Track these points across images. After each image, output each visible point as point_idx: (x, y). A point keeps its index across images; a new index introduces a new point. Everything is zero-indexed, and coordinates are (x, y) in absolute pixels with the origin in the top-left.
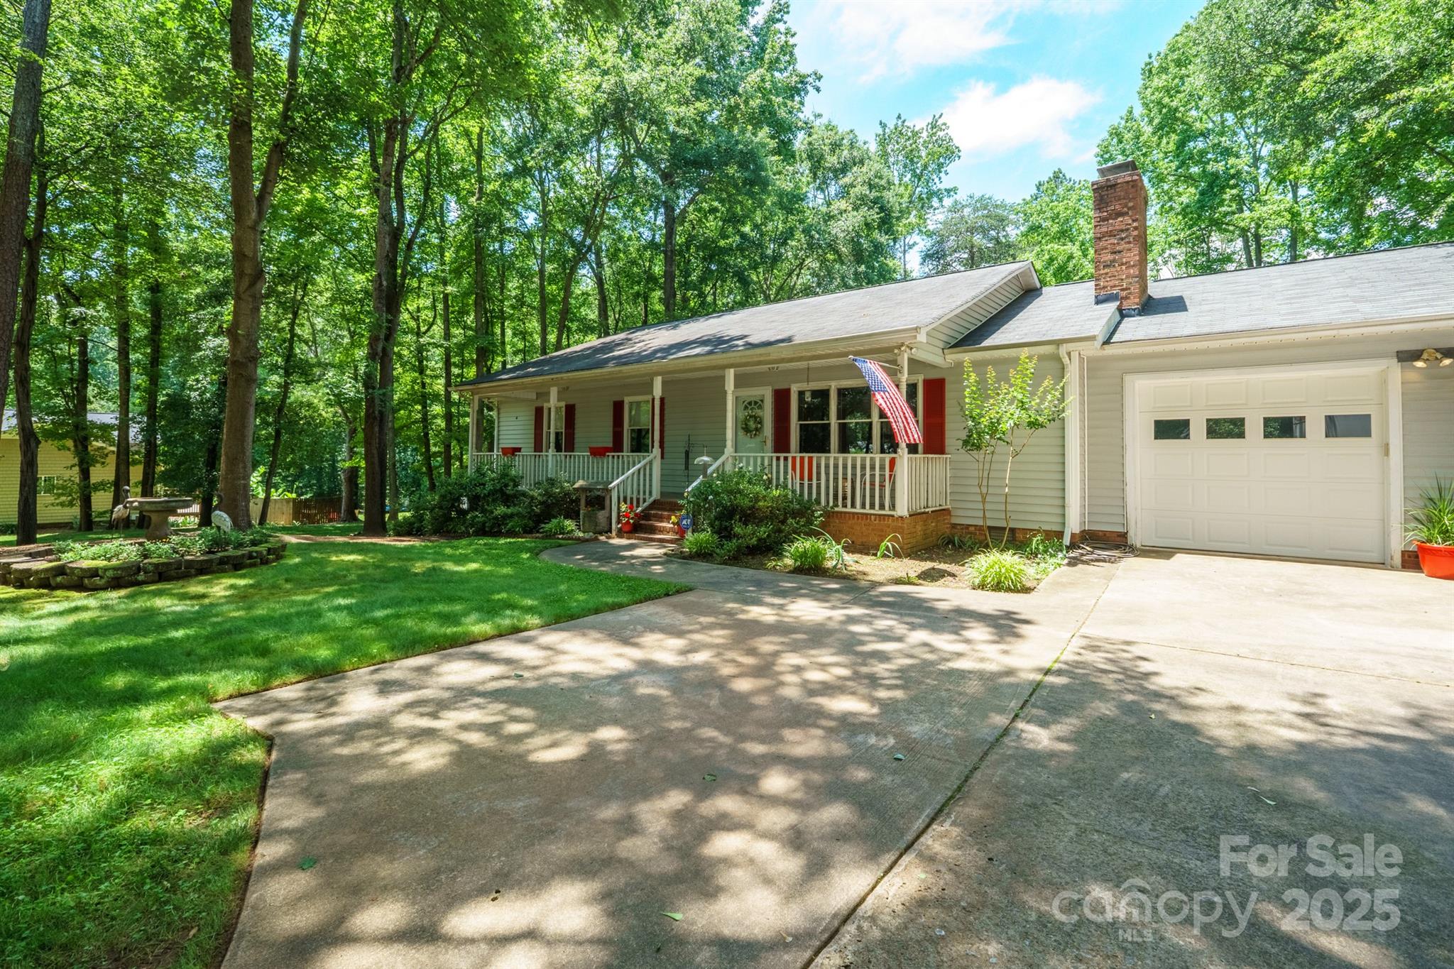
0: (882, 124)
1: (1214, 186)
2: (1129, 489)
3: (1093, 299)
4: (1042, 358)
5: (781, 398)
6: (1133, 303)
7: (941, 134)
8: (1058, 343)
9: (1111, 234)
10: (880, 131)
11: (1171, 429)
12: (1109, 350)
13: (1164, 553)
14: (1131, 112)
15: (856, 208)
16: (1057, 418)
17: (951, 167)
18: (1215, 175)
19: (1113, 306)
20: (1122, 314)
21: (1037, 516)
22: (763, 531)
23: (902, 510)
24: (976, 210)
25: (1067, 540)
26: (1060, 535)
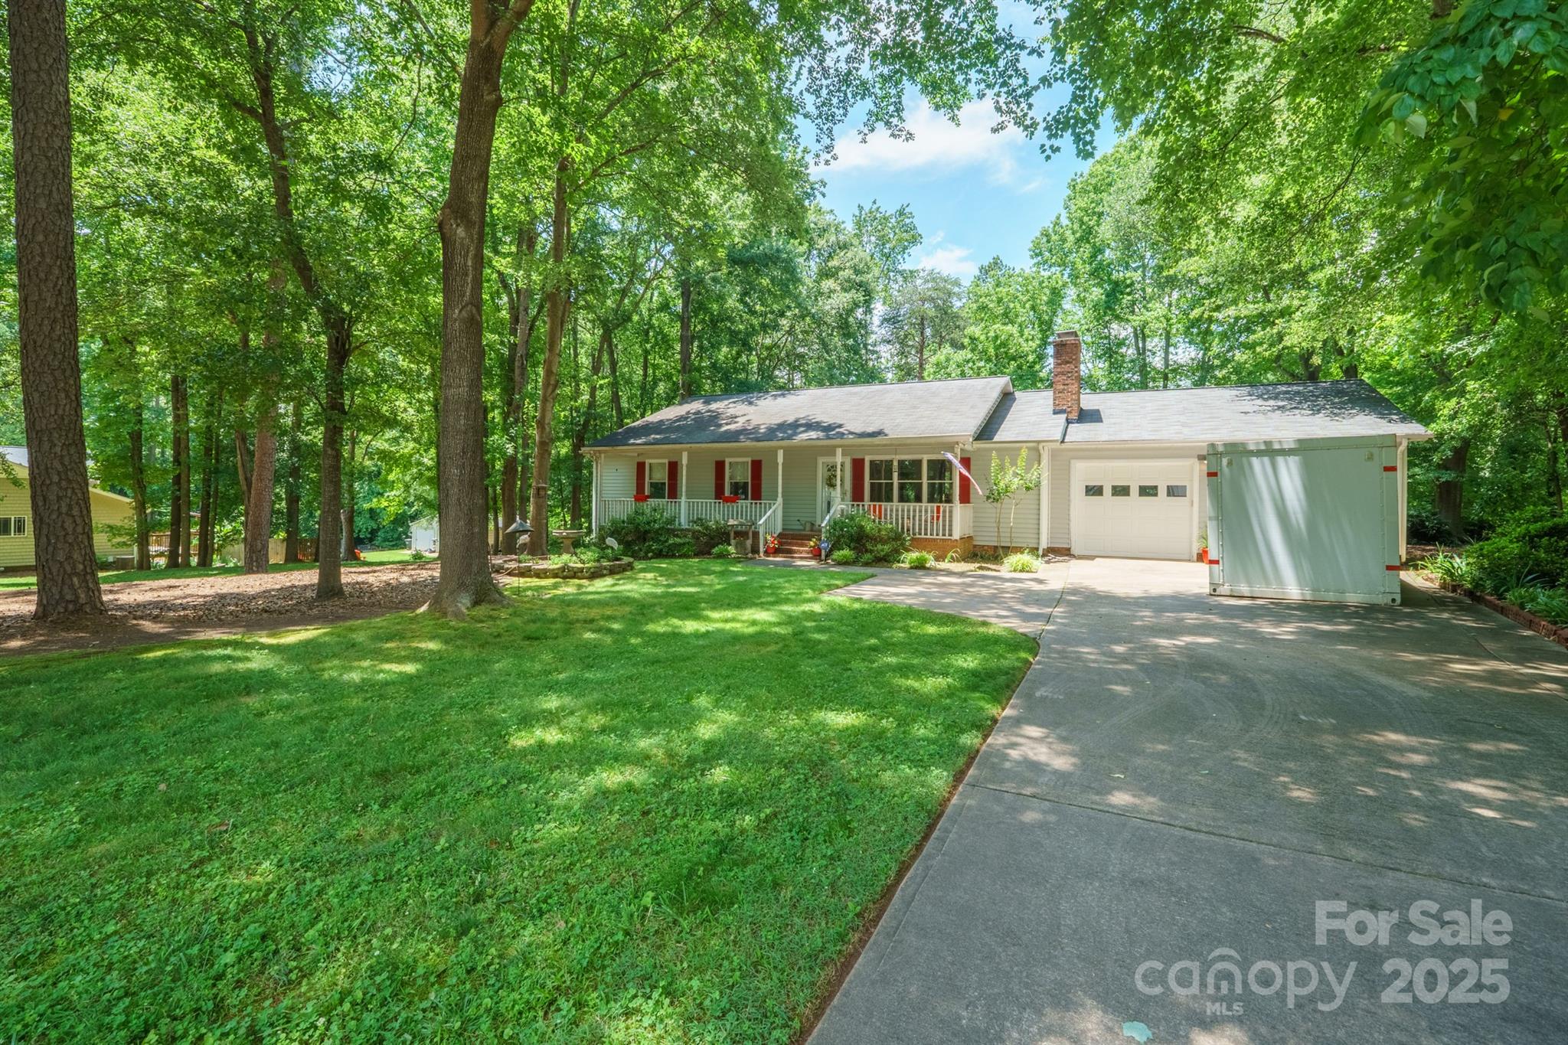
0: (861, 208)
1: (1116, 289)
2: (1072, 524)
3: (1051, 408)
4: (1029, 449)
5: (858, 465)
6: (1074, 416)
7: (907, 221)
8: (1039, 442)
9: (1063, 374)
10: (857, 213)
11: (1094, 491)
12: (1064, 446)
13: (1092, 558)
14: (1058, 218)
15: (845, 290)
16: (1038, 485)
17: (913, 250)
18: (1116, 284)
19: (1064, 416)
20: (1068, 422)
21: (1026, 540)
22: (887, 548)
23: (956, 535)
24: (926, 281)
25: (1041, 552)
26: (1037, 549)
